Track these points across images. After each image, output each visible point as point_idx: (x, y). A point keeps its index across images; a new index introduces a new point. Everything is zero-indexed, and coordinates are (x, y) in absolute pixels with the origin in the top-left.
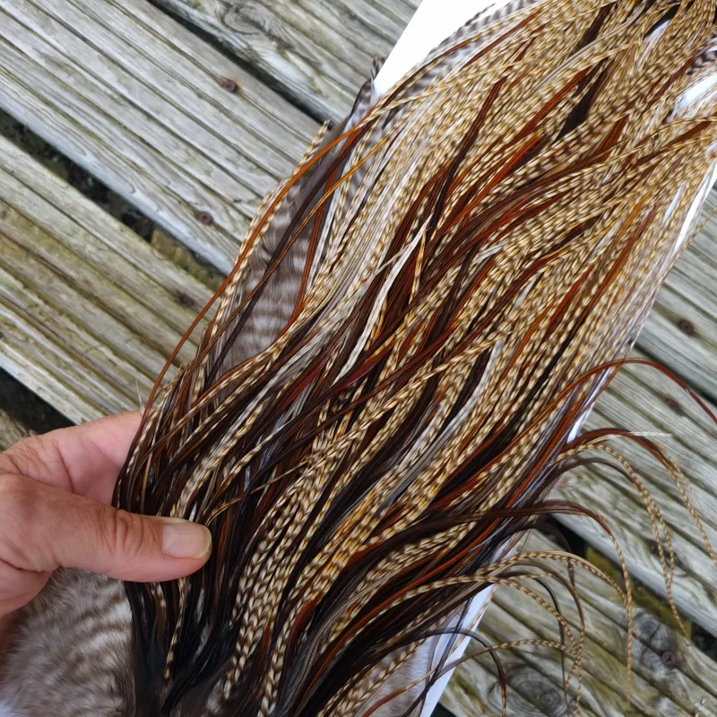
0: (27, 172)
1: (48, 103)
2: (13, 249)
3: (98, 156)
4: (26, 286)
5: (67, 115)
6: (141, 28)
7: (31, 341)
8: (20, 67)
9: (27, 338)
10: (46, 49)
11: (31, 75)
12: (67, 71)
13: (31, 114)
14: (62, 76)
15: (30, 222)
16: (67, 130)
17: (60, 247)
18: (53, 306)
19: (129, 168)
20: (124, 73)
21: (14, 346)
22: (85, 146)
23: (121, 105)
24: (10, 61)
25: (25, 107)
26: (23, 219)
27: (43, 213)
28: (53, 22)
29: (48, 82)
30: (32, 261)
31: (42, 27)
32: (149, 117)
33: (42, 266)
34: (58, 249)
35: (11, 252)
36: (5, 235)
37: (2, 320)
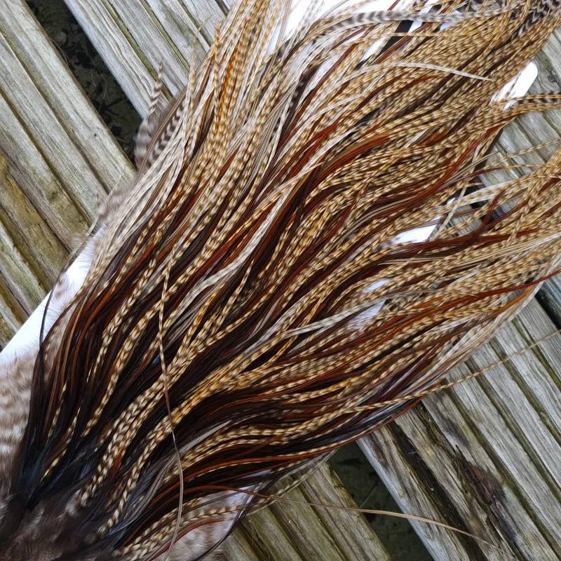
0: (99, 151)
2: (50, 243)
8: (133, 15)
10: (172, 2)
11: (143, 29)
12: (187, 38)
14: (181, 43)
15: (82, 215)
24: (124, 2)
25: (123, 66)
26: (73, 208)
29: (160, 44)
35: (45, 246)
36: (45, 221)
37: (5, 332)
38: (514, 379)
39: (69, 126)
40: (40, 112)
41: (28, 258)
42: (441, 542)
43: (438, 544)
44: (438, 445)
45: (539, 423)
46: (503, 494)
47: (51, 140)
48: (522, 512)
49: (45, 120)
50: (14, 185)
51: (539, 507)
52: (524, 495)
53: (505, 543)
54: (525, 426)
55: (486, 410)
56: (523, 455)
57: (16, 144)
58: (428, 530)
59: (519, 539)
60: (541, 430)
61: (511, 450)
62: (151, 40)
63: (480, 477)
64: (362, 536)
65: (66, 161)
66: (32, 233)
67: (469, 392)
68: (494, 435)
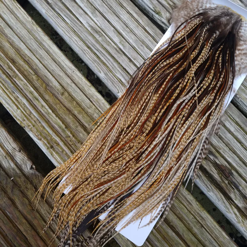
0: (75, 77)
1: (89, 47)
2: (64, 109)
3: (106, 74)
4: (66, 128)
5: (96, 54)
6: (133, 20)
7: (64, 153)
9: (63, 150)
10: (92, 23)
11: (84, 34)
12: (99, 34)
13: (81, 51)
14: (97, 36)
15: (73, 99)
16: (95, 61)
17: (84, 112)
18: (76, 138)
19: (118, 82)
20: (123, 39)
21: (57, 153)
22: (101, 69)
23: (120, 53)
24: (76, 26)
25: (79, 47)
26: (70, 97)
27: (79, 96)
28: (97, 12)
29: (90, 38)
30: (71, 117)
31: (92, 13)
32: (131, 61)
33: (74, 119)
34: (82, 113)
35: (63, 111)
36: (61, 102)
37: (54, 141)
38: (230, 133)
39: (64, 70)
40: (54, 67)
41: (57, 115)
42: (213, 192)
43: (212, 193)
44: (207, 160)
45: (241, 147)
46: (232, 173)
47: (59, 75)
48: (240, 178)
49: (56, 69)
50: (49, 92)
51: (246, 176)
52: (240, 173)
53: (236, 190)
54: (236, 149)
55: (221, 145)
56: (237, 159)
57: (48, 78)
58: (208, 189)
59: (241, 188)
60: (242, 149)
61: (233, 158)
62: (87, 37)
63: (223, 168)
64: (185, 194)
65: (65, 82)
66: (57, 107)
67: (214, 140)
68: (225, 153)
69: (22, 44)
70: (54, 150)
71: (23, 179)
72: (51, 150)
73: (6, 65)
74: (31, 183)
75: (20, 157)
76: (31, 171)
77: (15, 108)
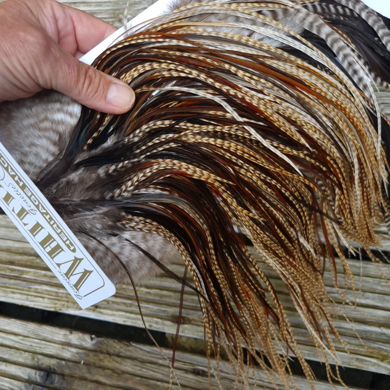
69: (8, 241)
70: (100, 308)
71: (91, 354)
72: (98, 310)
73: (8, 271)
74: (101, 352)
75: (75, 338)
76: (94, 342)
77: (41, 299)
